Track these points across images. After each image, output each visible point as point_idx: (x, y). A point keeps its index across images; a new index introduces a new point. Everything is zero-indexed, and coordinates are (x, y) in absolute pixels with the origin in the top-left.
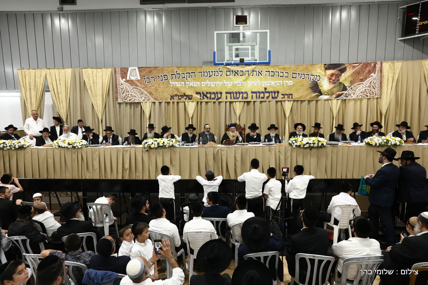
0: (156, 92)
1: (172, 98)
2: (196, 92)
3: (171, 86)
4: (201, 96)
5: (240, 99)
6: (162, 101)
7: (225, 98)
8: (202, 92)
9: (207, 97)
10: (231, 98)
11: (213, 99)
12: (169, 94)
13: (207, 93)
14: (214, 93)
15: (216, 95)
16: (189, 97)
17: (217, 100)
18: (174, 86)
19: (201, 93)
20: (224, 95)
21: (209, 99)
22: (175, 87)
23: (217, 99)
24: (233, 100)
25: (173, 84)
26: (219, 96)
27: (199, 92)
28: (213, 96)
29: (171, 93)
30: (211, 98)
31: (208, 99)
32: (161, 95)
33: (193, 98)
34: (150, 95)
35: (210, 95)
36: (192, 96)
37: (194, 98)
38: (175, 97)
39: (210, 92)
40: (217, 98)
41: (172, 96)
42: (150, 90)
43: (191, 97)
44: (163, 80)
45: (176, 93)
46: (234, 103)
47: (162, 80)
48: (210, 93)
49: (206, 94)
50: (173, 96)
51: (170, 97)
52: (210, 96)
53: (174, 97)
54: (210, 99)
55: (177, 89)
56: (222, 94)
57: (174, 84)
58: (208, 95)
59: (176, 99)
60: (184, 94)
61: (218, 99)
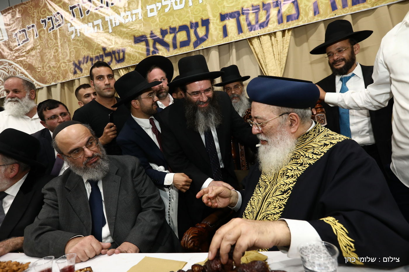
0: (42, 61)
1: (76, 69)
2: (134, 37)
3: (73, 36)
4: (147, 44)
5: (273, 26)
6: (55, 81)
7: (221, 33)
8: (149, 32)
9: (165, 45)
10: (240, 30)
11: (184, 44)
12: (69, 61)
13: (164, 33)
14: (183, 28)
15: (192, 32)
16: (117, 55)
17: (195, 47)
18: (79, 35)
19: (148, 36)
20: (215, 27)
21: (171, 49)
22: (81, 39)
23: (196, 44)
24: (247, 34)
25: (76, 30)
26: (201, 32)
27: (141, 34)
28: (182, 36)
29: (73, 58)
30: (178, 44)
31: (169, 50)
32: (51, 66)
33: (126, 56)
34: (31, 73)
35: (173, 35)
36: (124, 52)
37: (129, 55)
38: (85, 64)
39: (172, 26)
40: (193, 38)
41: (77, 62)
42: (29, 60)
43: (121, 54)
44: (55, 28)
45: (85, 53)
46: (255, 42)
47: (53, 28)
48: (173, 30)
49: (161, 37)
50: (80, 62)
51: (72, 67)
52: (175, 38)
53: (82, 66)
54: (175, 47)
55: (87, 42)
56: (211, 26)
57: (78, 31)
58: (169, 38)
59: (86, 69)
60: (104, 49)
61: (200, 43)
